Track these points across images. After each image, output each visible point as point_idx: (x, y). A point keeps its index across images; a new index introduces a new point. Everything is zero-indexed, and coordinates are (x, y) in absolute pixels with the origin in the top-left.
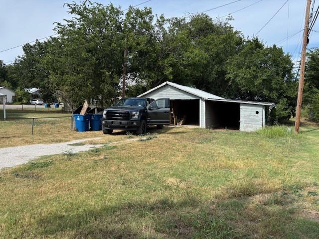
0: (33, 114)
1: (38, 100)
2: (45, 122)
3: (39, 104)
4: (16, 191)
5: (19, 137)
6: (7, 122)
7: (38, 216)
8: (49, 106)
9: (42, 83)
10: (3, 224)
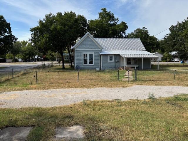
0: (174, 67)
1: (176, 59)
2: (181, 73)
3: (177, 61)
4: (168, 111)
5: (166, 80)
6: (159, 71)
7: (183, 131)
8: (183, 62)
9: (180, 48)
10: (163, 128)
